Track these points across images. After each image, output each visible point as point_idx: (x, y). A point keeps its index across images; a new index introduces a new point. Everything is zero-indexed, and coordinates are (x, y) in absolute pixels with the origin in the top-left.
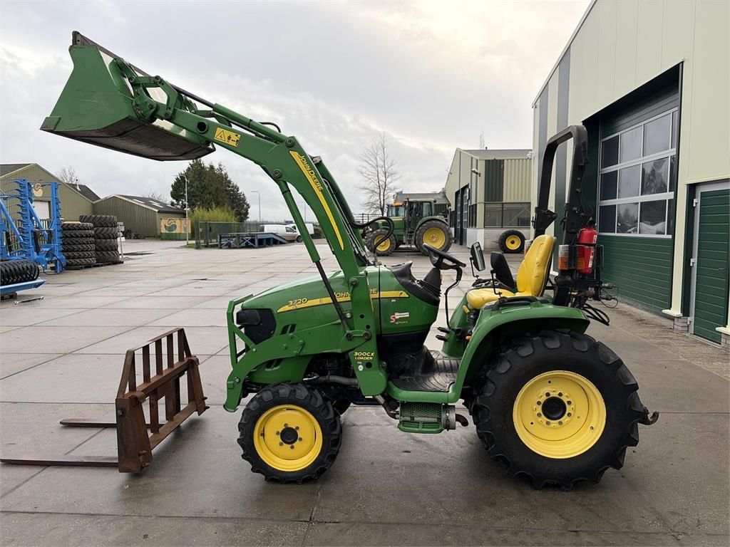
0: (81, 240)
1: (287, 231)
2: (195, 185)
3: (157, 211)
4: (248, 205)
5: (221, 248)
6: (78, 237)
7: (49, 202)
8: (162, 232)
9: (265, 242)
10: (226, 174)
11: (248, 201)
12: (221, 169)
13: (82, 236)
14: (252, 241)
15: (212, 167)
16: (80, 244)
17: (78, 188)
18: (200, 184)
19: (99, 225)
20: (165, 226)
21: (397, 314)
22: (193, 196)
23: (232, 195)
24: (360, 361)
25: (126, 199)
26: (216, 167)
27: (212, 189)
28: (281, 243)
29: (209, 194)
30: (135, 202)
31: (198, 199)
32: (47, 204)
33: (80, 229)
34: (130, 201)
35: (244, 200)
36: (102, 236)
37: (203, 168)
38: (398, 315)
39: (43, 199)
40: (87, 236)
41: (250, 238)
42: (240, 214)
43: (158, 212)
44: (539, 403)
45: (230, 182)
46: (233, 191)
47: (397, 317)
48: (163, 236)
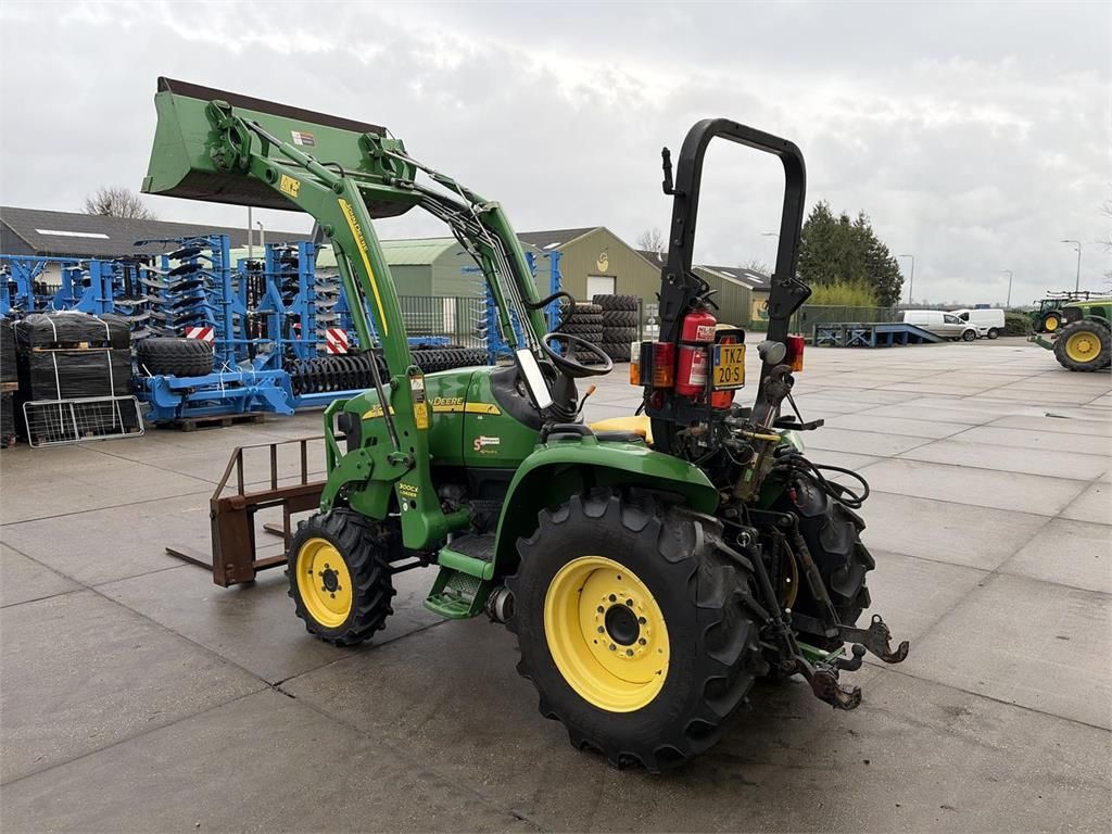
0: (583, 327)
1: (946, 321)
2: (812, 248)
3: (751, 288)
4: (901, 278)
5: (816, 346)
6: (580, 323)
7: (615, 278)
8: (754, 319)
9: (890, 339)
10: (869, 229)
11: (902, 272)
12: (862, 221)
13: (586, 323)
14: (867, 336)
15: (845, 219)
16: (583, 332)
17: (660, 258)
18: (822, 246)
19: (611, 306)
20: (759, 311)
21: (482, 438)
22: (811, 265)
23: (874, 262)
24: (405, 496)
25: (709, 271)
26: (853, 219)
27: (841, 254)
28: (926, 341)
29: (836, 261)
30: (725, 275)
31: (816, 269)
32: (612, 280)
33: (585, 313)
34: (717, 274)
35: (895, 269)
36: (615, 323)
37: (830, 221)
38: (484, 441)
39: (608, 274)
40: (592, 323)
41: (863, 331)
42: (885, 293)
43: (754, 290)
44: (601, 609)
45: (874, 241)
46: (878, 255)
47: (483, 443)
48: (754, 326)
